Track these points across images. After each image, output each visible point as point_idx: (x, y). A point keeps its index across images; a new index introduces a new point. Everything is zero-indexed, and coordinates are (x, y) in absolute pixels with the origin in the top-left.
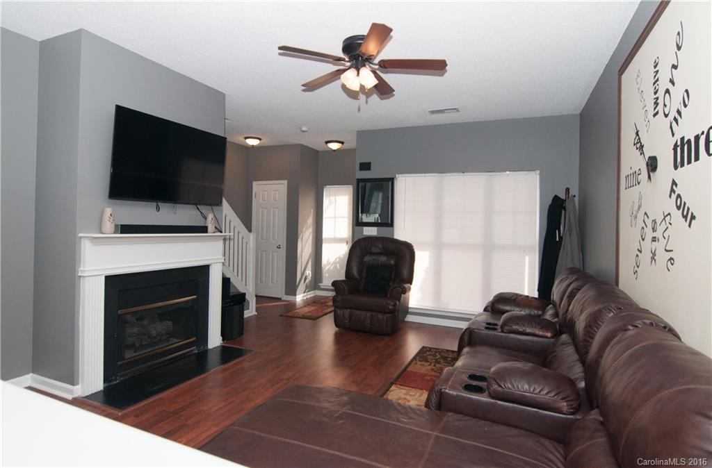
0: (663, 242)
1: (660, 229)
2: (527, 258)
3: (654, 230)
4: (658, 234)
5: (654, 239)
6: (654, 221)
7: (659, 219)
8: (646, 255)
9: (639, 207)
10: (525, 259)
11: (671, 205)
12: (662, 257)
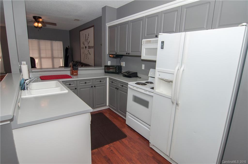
0: (87, 57)
1: (87, 55)
2: (61, 60)
3: (86, 55)
4: (87, 56)
5: (86, 56)
6: (86, 54)
7: (87, 54)
8: (85, 58)
9: (84, 52)
10: (60, 60)
11: (88, 53)
12: (87, 58)
